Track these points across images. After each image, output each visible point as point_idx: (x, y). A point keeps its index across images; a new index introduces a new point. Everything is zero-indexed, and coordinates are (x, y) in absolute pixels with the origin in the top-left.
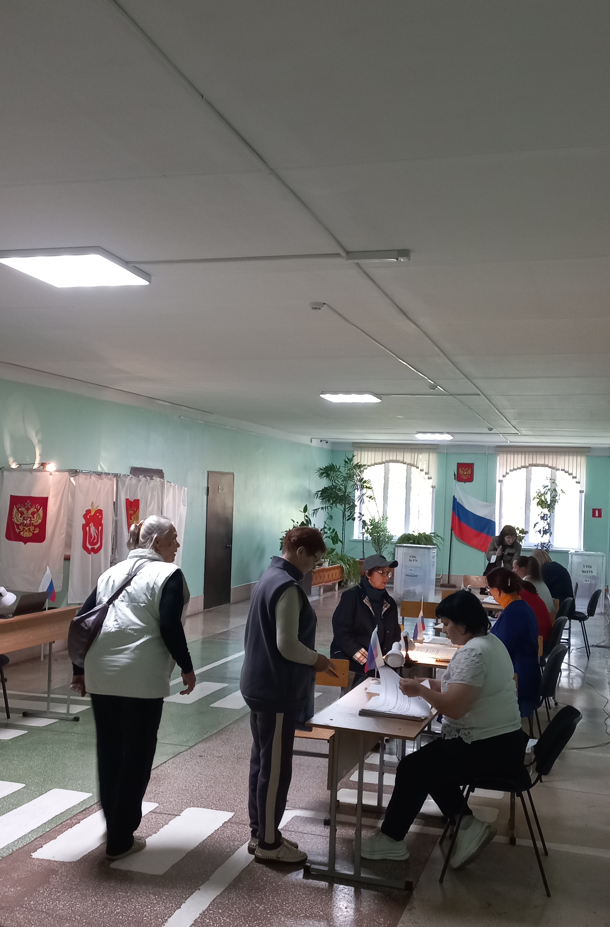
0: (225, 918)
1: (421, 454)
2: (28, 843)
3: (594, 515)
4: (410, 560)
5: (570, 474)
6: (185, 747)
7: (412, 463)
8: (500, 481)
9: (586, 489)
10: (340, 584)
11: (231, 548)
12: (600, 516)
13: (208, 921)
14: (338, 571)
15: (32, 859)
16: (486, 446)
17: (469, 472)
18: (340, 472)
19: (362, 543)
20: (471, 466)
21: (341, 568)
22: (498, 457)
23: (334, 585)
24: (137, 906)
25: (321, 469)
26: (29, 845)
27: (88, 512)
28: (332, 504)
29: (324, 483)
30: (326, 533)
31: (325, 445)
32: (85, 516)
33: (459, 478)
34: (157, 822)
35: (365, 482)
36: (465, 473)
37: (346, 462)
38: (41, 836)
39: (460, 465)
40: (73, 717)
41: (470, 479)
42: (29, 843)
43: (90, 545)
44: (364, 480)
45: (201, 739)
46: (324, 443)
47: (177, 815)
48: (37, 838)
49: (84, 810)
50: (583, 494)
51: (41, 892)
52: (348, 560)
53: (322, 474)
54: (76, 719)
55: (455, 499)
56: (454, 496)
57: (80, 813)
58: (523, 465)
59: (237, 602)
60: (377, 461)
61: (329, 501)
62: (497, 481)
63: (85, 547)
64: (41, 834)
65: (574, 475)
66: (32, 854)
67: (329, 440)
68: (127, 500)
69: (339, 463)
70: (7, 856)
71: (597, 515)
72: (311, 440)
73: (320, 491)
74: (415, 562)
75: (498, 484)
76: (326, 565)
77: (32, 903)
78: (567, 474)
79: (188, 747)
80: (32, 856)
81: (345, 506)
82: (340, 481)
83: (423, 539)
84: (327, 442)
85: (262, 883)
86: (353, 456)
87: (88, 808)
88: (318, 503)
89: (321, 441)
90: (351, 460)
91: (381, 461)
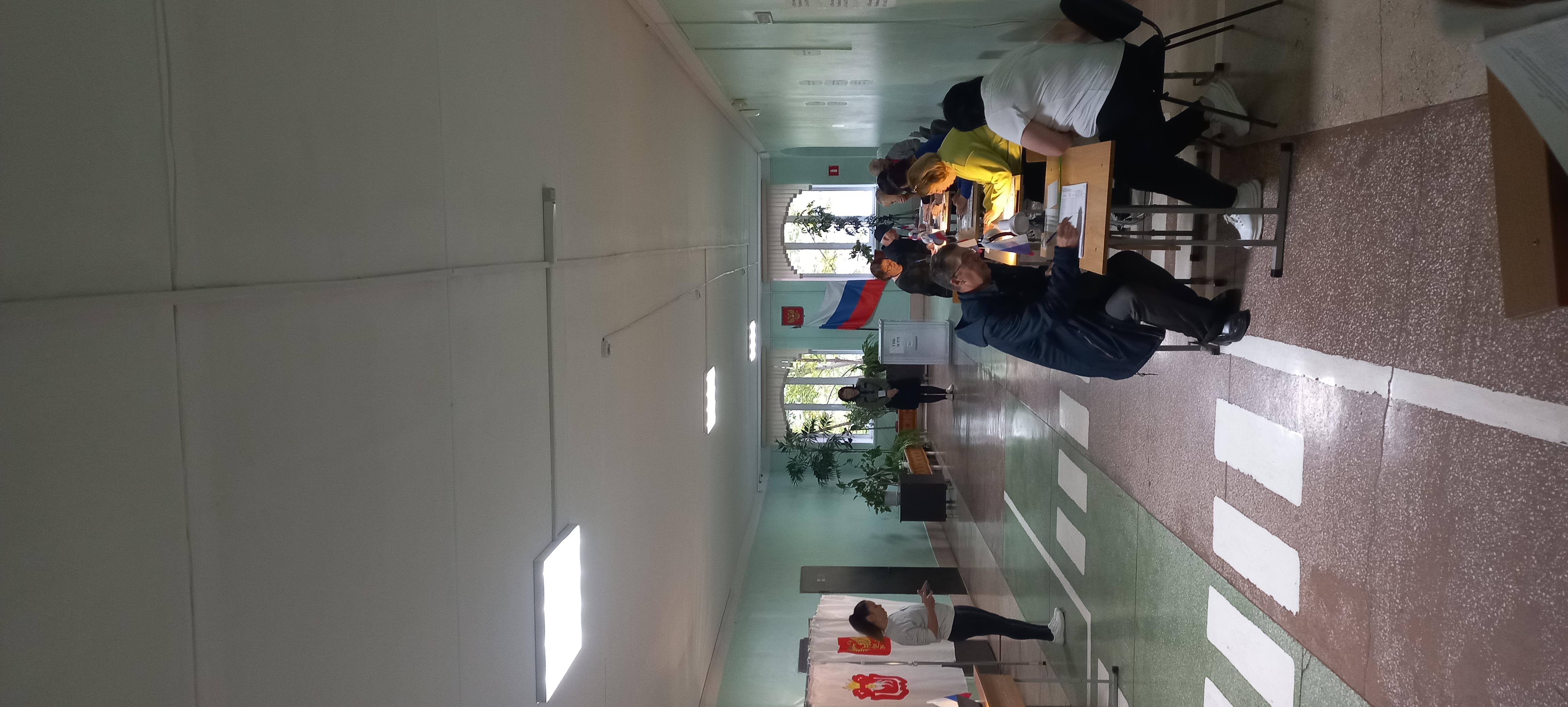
0: (1350, 326)
1: (773, 367)
2: (1281, 628)
3: (837, 174)
4: (898, 345)
5: (791, 201)
6: (1140, 510)
7: (783, 377)
8: (801, 276)
9: (808, 183)
10: (927, 450)
11: (891, 568)
12: (837, 168)
13: (1356, 344)
14: (913, 452)
15: (1302, 610)
16: (762, 294)
17: (792, 311)
18: (796, 457)
19: (878, 430)
20: (785, 310)
21: (908, 448)
22: (774, 279)
23: (929, 456)
24: (1347, 440)
25: (793, 480)
26: (1283, 625)
27: (856, 693)
28: (833, 467)
29: (810, 478)
30: (868, 465)
31: (765, 478)
32: (862, 697)
33: (799, 323)
34: (1237, 484)
35: (806, 428)
36: (793, 316)
37: (783, 451)
38: (1270, 617)
39: (785, 322)
40: (1113, 675)
41: (800, 310)
42: (1281, 626)
43: (897, 691)
44: (804, 430)
45: (1129, 498)
46: (762, 479)
47: (1227, 466)
48: (1273, 620)
49: (1231, 584)
50: (814, 186)
51: (1342, 571)
52: (899, 442)
53: (799, 479)
54: (1116, 670)
55: (823, 327)
56: (820, 328)
57: (1235, 587)
58: (782, 252)
59: (956, 560)
60: (782, 418)
61: (830, 470)
62: (802, 280)
63: (901, 697)
64: (1268, 618)
65: (792, 196)
66: (1295, 614)
67: (759, 473)
68: (841, 650)
69: (785, 459)
70: (1301, 644)
71: (836, 171)
72: (760, 492)
73: (819, 481)
74: (900, 340)
75: (804, 279)
76: (906, 464)
77: (1358, 573)
78: (791, 204)
79: (1140, 507)
80: (1297, 613)
81: (836, 450)
82: (805, 458)
83: (871, 357)
84: (762, 475)
85: (1300, 311)
86: (777, 441)
87: (1228, 581)
88: (833, 482)
89: (761, 482)
90: (781, 445)
91: (782, 414)
